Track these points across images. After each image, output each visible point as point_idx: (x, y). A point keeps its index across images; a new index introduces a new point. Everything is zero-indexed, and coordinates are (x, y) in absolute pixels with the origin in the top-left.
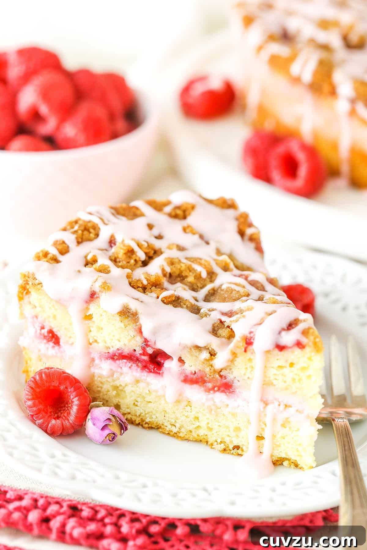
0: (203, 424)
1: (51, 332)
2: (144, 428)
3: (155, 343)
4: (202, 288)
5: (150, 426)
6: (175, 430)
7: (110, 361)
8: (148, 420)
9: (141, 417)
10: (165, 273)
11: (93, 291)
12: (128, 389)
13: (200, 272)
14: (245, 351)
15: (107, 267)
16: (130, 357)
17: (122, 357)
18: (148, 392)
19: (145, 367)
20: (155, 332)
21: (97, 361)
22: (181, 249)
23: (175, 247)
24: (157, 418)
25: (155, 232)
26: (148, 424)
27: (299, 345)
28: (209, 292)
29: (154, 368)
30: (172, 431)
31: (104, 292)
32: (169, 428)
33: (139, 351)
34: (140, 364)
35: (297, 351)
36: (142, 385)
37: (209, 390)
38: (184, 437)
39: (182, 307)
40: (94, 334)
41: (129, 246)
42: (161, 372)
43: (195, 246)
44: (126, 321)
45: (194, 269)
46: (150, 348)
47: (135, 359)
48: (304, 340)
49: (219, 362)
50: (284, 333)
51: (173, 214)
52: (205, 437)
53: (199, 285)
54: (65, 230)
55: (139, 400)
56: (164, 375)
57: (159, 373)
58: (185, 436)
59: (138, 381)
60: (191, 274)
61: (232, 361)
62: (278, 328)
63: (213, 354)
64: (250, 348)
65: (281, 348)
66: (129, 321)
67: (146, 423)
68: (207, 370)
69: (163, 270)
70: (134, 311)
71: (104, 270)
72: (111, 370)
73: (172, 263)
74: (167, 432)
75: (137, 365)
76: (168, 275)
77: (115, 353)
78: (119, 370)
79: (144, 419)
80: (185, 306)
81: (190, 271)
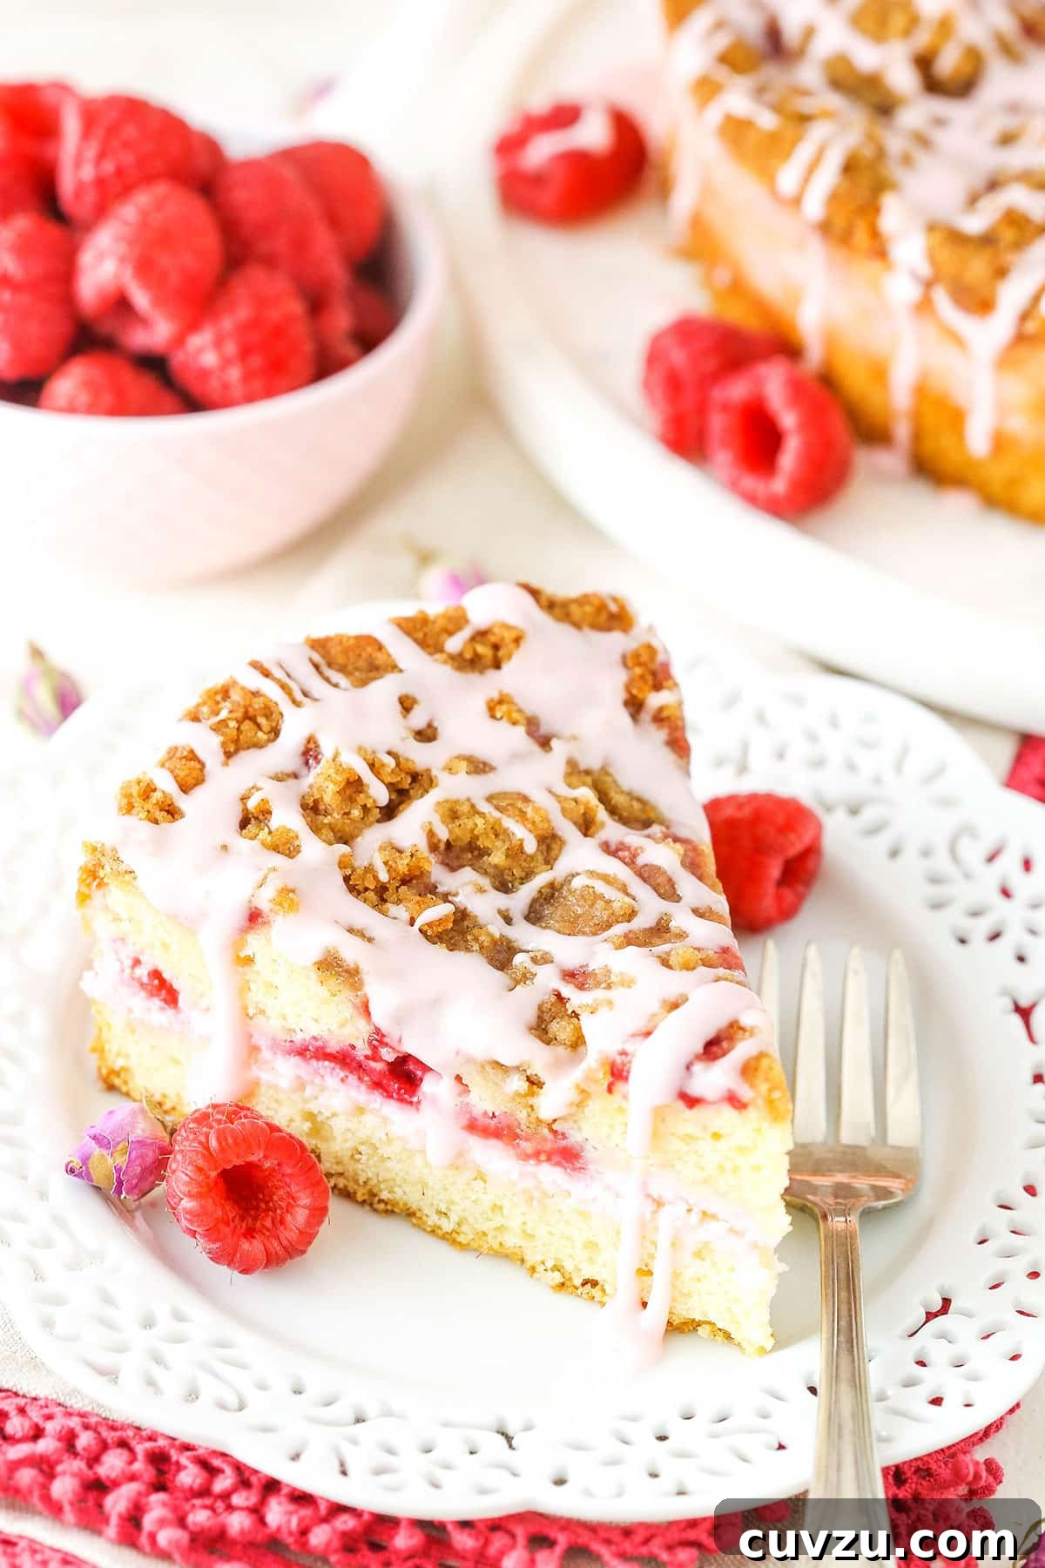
0: (514, 1223)
1: (156, 974)
2: (376, 1210)
3: (400, 1040)
4: (523, 880)
5: (389, 1207)
6: (447, 1226)
7: (295, 1060)
8: (385, 1195)
9: (369, 1187)
10: (436, 841)
11: (256, 908)
12: (339, 1125)
13: (522, 841)
14: (610, 1090)
15: (291, 835)
16: (344, 1059)
17: (322, 1054)
18: (384, 1138)
19: (377, 1085)
20: (399, 1020)
21: (266, 1054)
22: (479, 767)
23: (464, 765)
24: (406, 1194)
25: (418, 719)
26: (386, 1204)
27: (734, 1100)
28: (540, 892)
29: (400, 1089)
30: (439, 1228)
31: (281, 913)
32: (433, 1219)
33: (362, 1050)
34: (366, 1079)
35: (728, 1112)
36: (368, 1120)
37: (526, 1157)
38: (469, 1244)
39: (468, 950)
40: (257, 995)
41: (351, 770)
42: (415, 1099)
43: (516, 757)
44: (333, 983)
45: (506, 831)
46: (390, 1050)
47: (354, 1064)
48: (745, 1093)
49: (550, 1103)
50: (698, 1068)
51: (468, 655)
52: (517, 1250)
53: (517, 872)
54: (195, 718)
55: (362, 1148)
56: (423, 1106)
57: (411, 1103)
58: (472, 1243)
59: (360, 1110)
60: (499, 843)
61: (580, 1105)
62: (686, 1056)
63: (534, 1083)
64: (620, 1087)
65: (691, 1101)
66: (340, 983)
67: (380, 1201)
68: (522, 1115)
69: (431, 834)
70: (352, 966)
71: (286, 847)
72: (298, 1077)
73: (452, 813)
74: (429, 1229)
75: (360, 1079)
76: (442, 846)
77: (308, 1047)
78: (318, 1080)
79: (375, 1191)
80: (476, 947)
81: (497, 835)
